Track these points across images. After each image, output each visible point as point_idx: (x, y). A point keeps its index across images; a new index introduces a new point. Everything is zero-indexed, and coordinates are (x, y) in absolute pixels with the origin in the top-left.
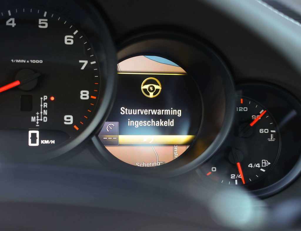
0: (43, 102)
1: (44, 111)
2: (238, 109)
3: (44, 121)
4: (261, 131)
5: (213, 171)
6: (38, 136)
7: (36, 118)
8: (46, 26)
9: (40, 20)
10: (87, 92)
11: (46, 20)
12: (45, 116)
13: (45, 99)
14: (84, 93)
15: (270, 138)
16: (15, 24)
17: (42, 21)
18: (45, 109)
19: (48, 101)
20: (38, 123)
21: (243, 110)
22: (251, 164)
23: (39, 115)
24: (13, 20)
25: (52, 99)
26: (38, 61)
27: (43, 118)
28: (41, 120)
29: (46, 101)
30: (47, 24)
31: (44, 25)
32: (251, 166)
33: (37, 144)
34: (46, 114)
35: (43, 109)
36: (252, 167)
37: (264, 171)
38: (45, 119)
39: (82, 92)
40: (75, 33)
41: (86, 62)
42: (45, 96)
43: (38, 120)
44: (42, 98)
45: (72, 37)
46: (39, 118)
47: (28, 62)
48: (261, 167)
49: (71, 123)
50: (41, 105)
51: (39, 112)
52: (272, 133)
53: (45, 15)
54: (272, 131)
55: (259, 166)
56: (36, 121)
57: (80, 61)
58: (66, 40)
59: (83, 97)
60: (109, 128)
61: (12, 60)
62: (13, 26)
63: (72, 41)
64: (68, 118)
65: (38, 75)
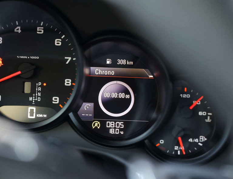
0: (38, 86)
1: (39, 93)
2: (183, 96)
3: (38, 100)
4: (200, 113)
5: (161, 143)
6: (35, 111)
7: (33, 98)
8: (42, 32)
9: (38, 28)
10: (70, 80)
11: (43, 28)
12: (39, 97)
13: (39, 84)
14: (67, 81)
15: (207, 119)
16: (21, 31)
17: (39, 29)
18: (39, 92)
19: (42, 86)
20: (34, 102)
21: (186, 96)
22: (191, 139)
23: (35, 96)
24: (19, 28)
25: (45, 84)
26: (35, 58)
27: (37, 99)
28: (36, 99)
29: (40, 86)
30: (43, 31)
31: (41, 31)
32: (191, 140)
33: (34, 117)
34: (40, 95)
35: (38, 92)
36: (191, 141)
37: (201, 144)
38: (39, 99)
39: (66, 80)
40: (62, 37)
41: (70, 58)
42: (39, 83)
43: (34, 99)
44: (37, 84)
45: (60, 40)
47: (29, 58)
48: (199, 142)
49: (58, 102)
50: (37, 89)
51: (35, 94)
52: (209, 115)
53: (42, 25)
54: (209, 114)
55: (197, 141)
57: (66, 58)
58: (56, 42)
59: (67, 84)
60: (86, 107)
61: (18, 57)
62: (19, 32)
63: (60, 43)
64: (55, 99)
65: (34, 67)
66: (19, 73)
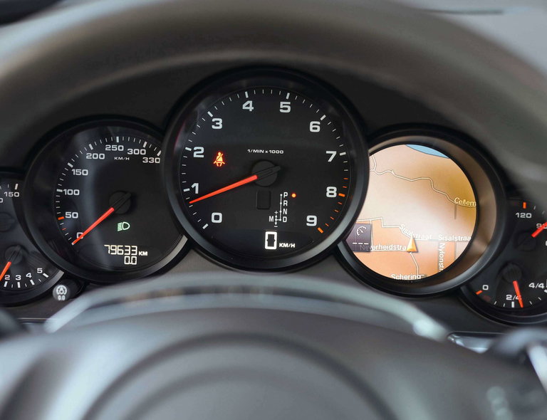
0: (283, 199)
1: (284, 210)
2: (520, 215)
3: (284, 221)
5: (484, 289)
6: (276, 238)
7: (275, 218)
8: (289, 111)
9: (282, 103)
10: (335, 189)
11: (289, 103)
12: (285, 215)
13: (285, 196)
14: (330, 190)
16: (253, 108)
17: (283, 105)
18: (285, 207)
19: (289, 198)
20: (276, 223)
21: (526, 216)
22: (533, 284)
23: (278, 215)
24: (251, 102)
25: (294, 195)
26: (278, 152)
27: (282, 219)
28: (280, 220)
29: (286, 198)
30: (289, 108)
31: (287, 109)
32: (532, 285)
33: (275, 248)
35: (283, 207)
36: (533, 287)
38: (285, 219)
39: (328, 188)
40: (322, 119)
41: (334, 153)
42: (285, 193)
43: (276, 220)
44: (281, 195)
45: (319, 123)
46: (278, 218)
47: (267, 152)
48: (545, 288)
49: (315, 224)
50: (281, 203)
51: (278, 211)
53: (287, 98)
55: (543, 287)
56: (274, 221)
57: (327, 152)
58: (311, 127)
59: (330, 194)
60: (359, 231)
61: (249, 150)
62: (251, 110)
63: (319, 127)
64: (311, 219)
65: (278, 168)
66: (254, 178)
